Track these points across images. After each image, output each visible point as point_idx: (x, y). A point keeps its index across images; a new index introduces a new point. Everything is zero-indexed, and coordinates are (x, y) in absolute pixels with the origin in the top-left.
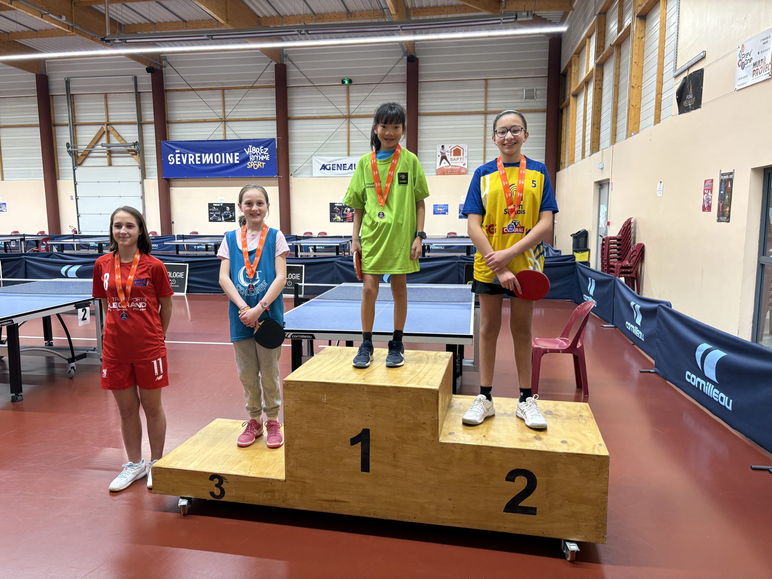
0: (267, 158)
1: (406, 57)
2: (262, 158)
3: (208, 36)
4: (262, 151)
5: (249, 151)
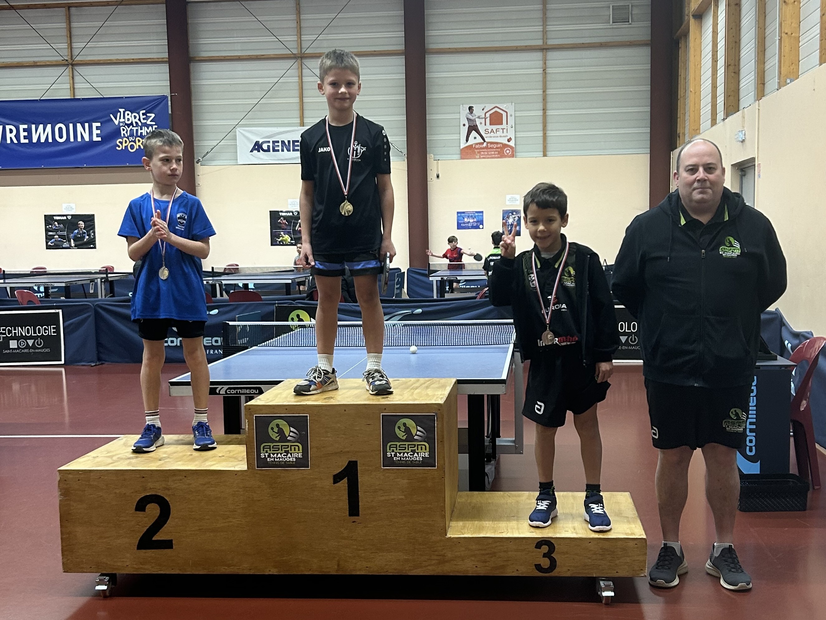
4: (144, 119)
5: (120, 118)
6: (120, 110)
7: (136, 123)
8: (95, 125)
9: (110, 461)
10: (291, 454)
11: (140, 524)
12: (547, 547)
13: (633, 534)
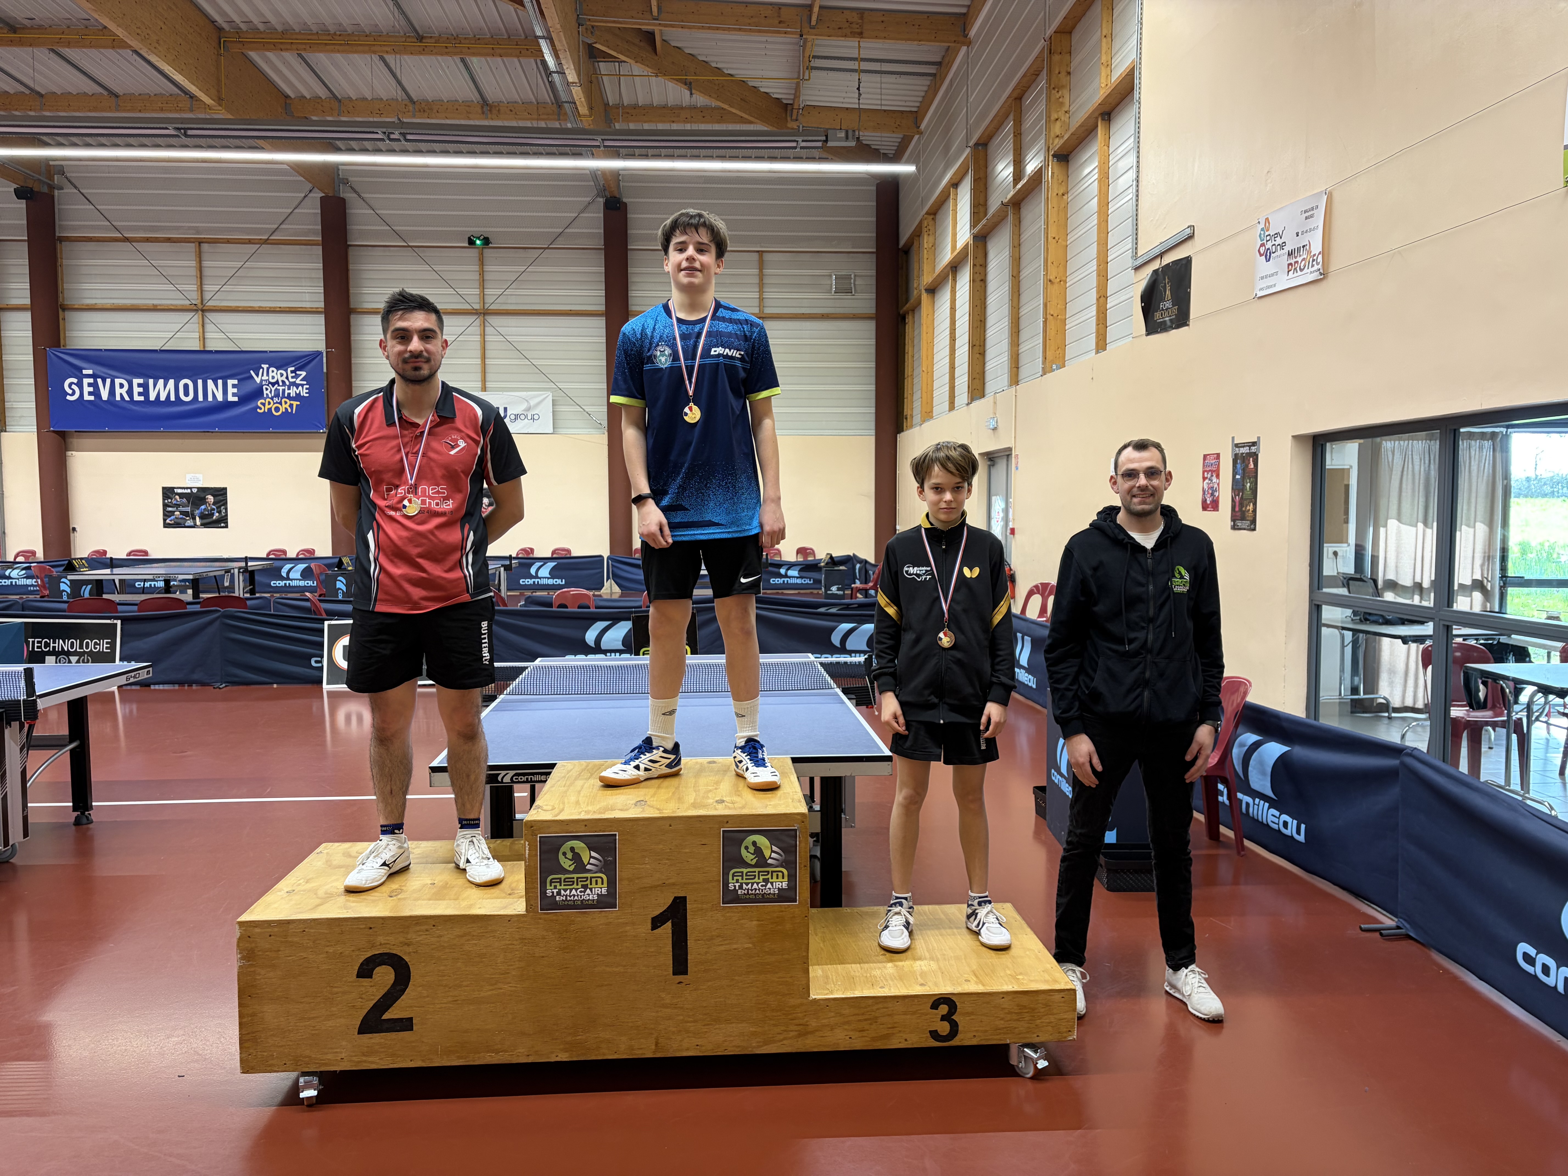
0: (304, 392)
1: (601, 200)
2: (293, 391)
3: (179, 129)
5: (263, 375)
6: (263, 366)
7: (283, 382)
8: (231, 382)
10: (591, 890)
11: (364, 997)
12: (945, 1006)
13: (1056, 981)
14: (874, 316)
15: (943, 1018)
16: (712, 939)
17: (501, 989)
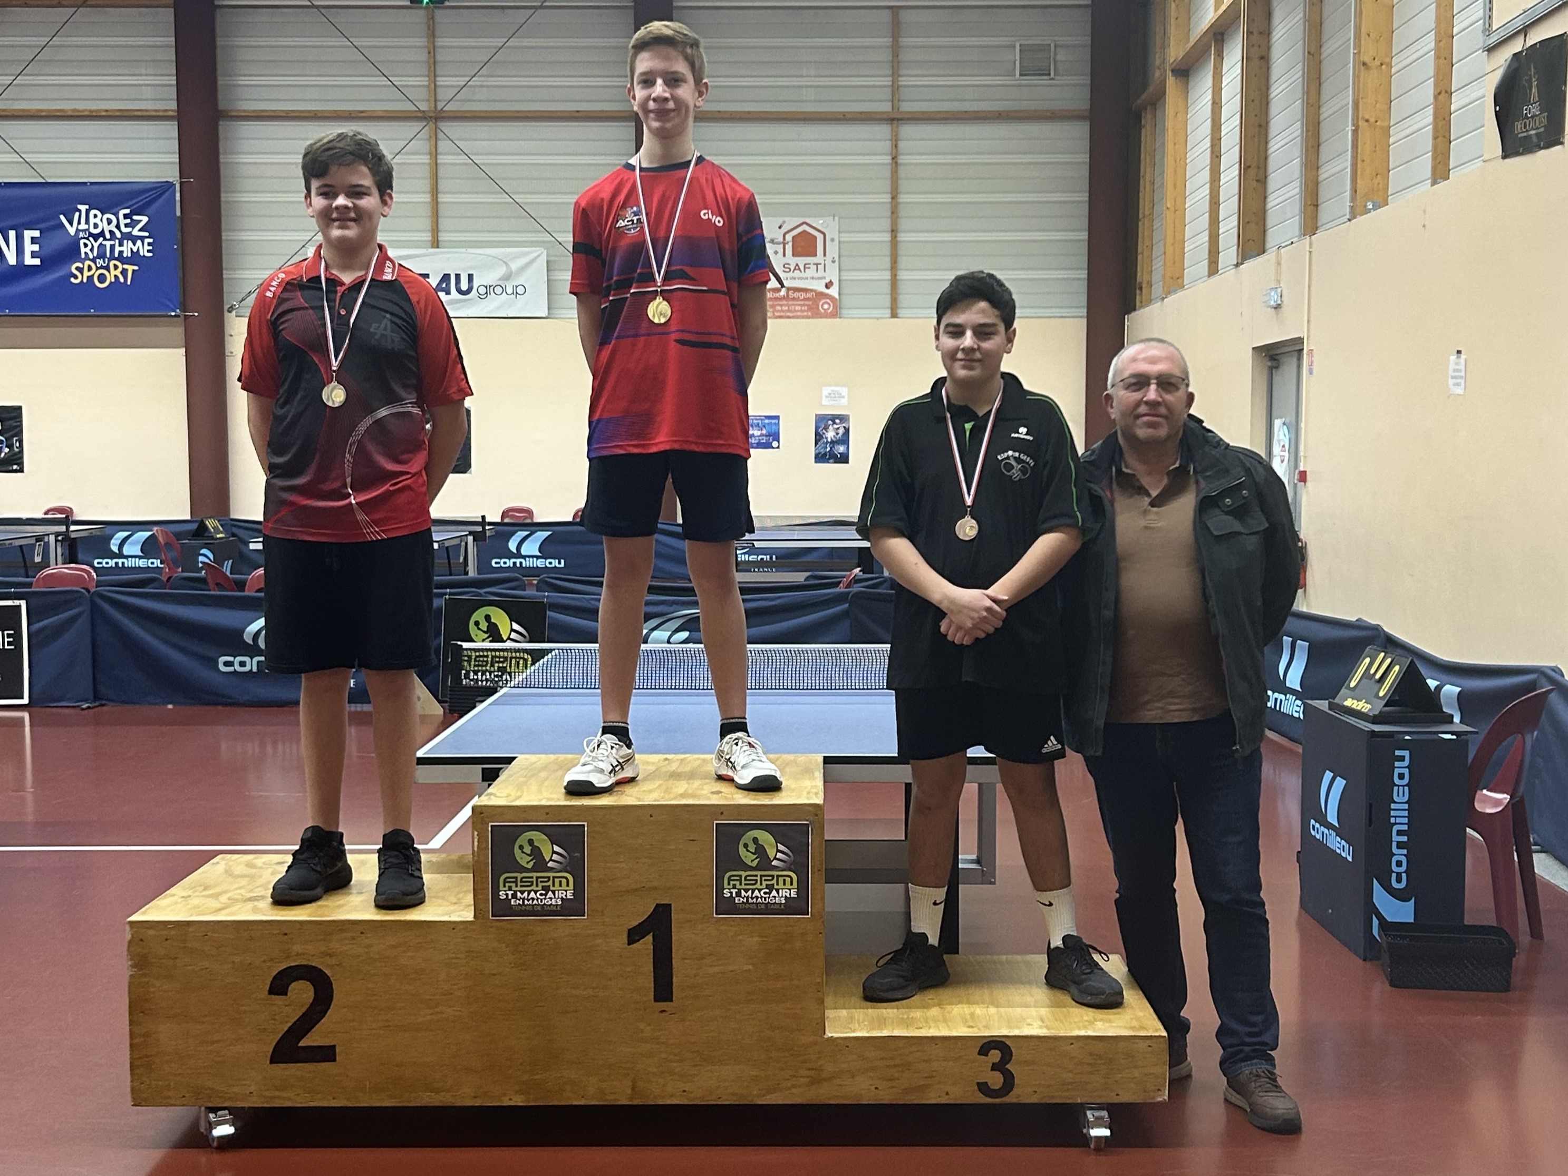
0: (144, 249)
2: (127, 249)
4: (126, 225)
5: (79, 223)
6: (80, 207)
7: (111, 232)
8: (28, 234)
9: (215, 904)
10: (554, 892)
11: (276, 1017)
12: (997, 1051)
13: (1142, 1028)
14: (1088, 114)
15: (995, 1067)
16: (702, 958)
17: (442, 1013)
